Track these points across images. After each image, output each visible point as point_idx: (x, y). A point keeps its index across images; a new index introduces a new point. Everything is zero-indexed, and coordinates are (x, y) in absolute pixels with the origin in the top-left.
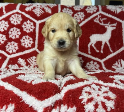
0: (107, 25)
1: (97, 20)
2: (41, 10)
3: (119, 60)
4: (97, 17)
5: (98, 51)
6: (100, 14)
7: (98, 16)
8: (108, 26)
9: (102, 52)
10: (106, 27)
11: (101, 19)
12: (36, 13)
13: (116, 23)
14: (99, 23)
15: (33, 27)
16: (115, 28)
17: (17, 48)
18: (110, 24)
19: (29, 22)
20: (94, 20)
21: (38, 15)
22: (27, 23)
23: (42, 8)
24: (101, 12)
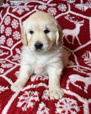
0: (75, 22)
1: (67, 17)
2: (22, 10)
3: (87, 52)
4: (66, 15)
5: (70, 43)
6: (69, 14)
7: (68, 15)
8: (77, 23)
9: (73, 43)
10: (75, 23)
11: (70, 17)
12: (18, 13)
13: (83, 20)
14: (69, 20)
15: (18, 24)
16: (82, 25)
17: (12, 42)
18: (78, 21)
19: (14, 20)
20: (65, 17)
21: (20, 14)
22: (14, 22)
23: (23, 9)
24: (69, 11)
